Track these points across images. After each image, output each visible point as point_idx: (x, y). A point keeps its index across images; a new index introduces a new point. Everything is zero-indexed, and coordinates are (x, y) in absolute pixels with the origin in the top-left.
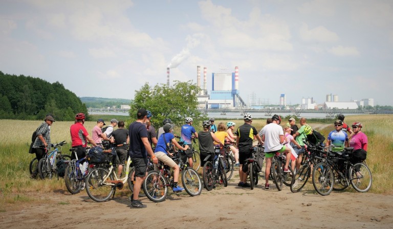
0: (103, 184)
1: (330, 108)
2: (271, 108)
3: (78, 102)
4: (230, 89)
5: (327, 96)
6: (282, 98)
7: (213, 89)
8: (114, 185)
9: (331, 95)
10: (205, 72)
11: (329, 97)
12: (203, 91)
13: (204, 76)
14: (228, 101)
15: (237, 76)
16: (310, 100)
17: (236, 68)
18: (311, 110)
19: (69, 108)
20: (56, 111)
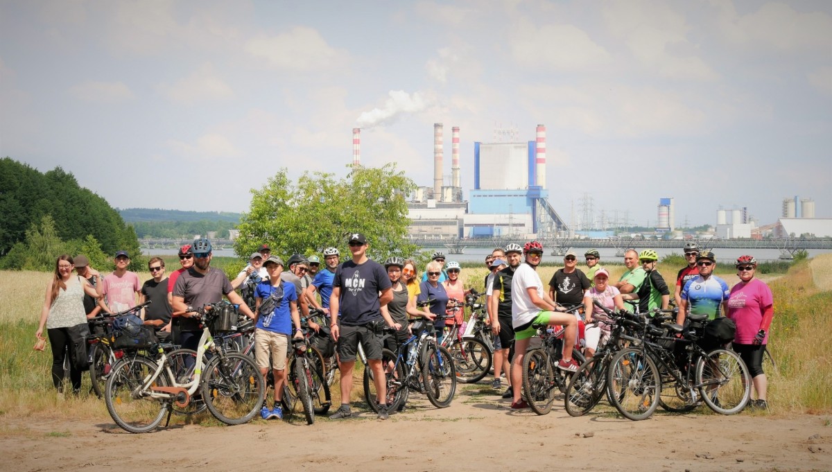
0: (145, 395)
1: (792, 235)
2: (633, 235)
3: (115, 223)
4: (523, 183)
5: (786, 204)
6: (665, 209)
7: (477, 187)
8: (168, 396)
9: (796, 201)
10: (455, 140)
11: (791, 206)
12: (450, 190)
13: (454, 151)
14: (518, 218)
15: (543, 150)
16: (738, 215)
17: (540, 128)
18: (743, 239)
19: (90, 237)
20: (56, 247)
